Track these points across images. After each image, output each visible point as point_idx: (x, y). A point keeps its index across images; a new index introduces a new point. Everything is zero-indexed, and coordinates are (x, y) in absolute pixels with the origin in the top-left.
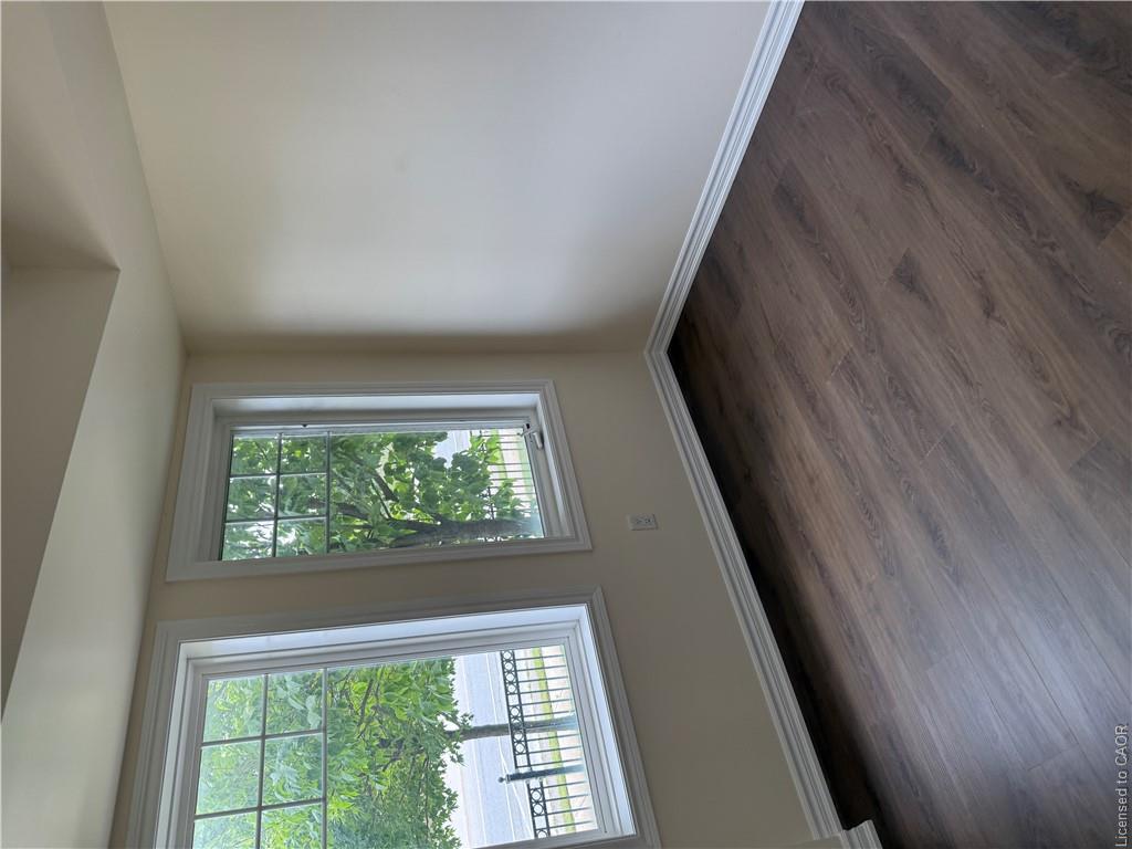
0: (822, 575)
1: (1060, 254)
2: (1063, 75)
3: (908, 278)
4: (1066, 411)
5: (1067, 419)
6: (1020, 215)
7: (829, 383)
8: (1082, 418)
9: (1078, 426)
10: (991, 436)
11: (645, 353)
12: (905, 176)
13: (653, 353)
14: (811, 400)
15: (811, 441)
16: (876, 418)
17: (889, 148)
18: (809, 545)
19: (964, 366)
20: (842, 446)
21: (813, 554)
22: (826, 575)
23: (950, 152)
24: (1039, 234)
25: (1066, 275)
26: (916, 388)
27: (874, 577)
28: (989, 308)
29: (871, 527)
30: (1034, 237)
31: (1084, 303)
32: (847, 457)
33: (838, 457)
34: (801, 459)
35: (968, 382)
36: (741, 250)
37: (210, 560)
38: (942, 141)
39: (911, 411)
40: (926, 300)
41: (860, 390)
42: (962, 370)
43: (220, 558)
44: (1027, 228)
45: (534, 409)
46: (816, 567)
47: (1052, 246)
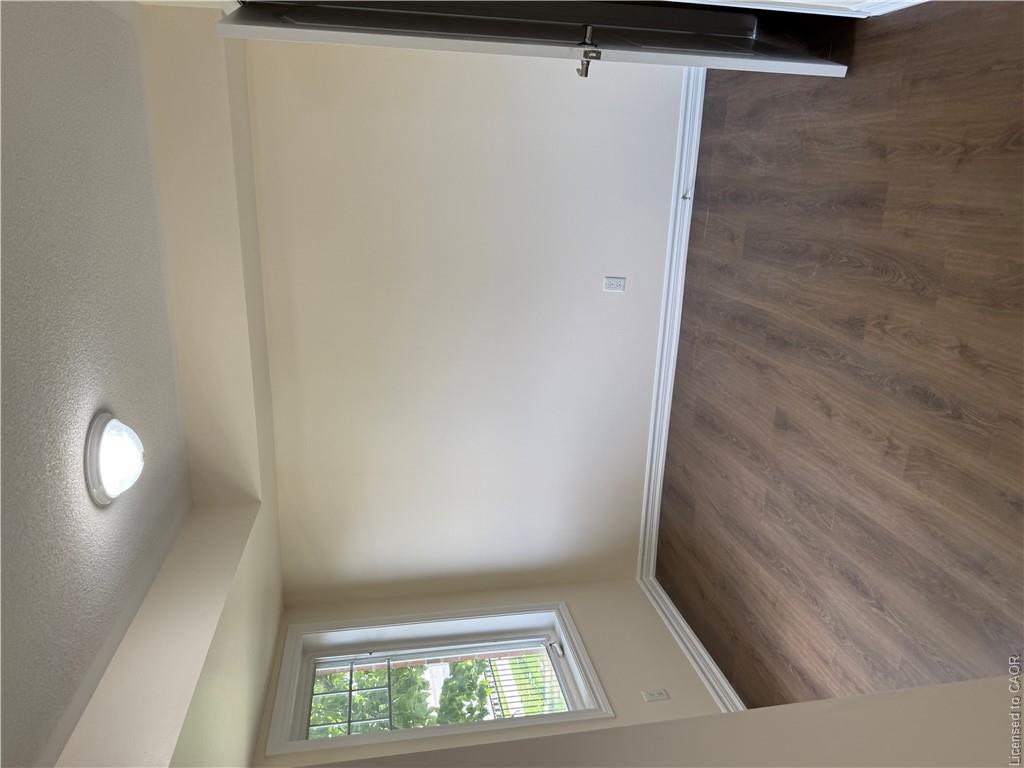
0: (804, 680)
1: (848, 359)
2: (814, 274)
3: (783, 423)
4: (886, 443)
5: (889, 447)
6: (823, 352)
7: (762, 523)
8: (896, 442)
9: (897, 447)
10: (860, 489)
11: (638, 579)
12: (761, 367)
13: (644, 579)
14: (757, 545)
15: (765, 573)
16: (796, 526)
17: (748, 358)
18: (788, 661)
19: (829, 455)
20: (784, 562)
21: (793, 667)
22: (806, 677)
23: (779, 341)
24: (835, 355)
25: (856, 367)
26: (811, 489)
27: (834, 650)
28: (828, 412)
29: (819, 610)
30: (833, 358)
31: (869, 377)
32: (790, 568)
33: (784, 572)
34: (763, 593)
35: (834, 463)
36: (684, 468)
37: (299, 739)
38: (773, 338)
39: (813, 506)
40: (797, 429)
41: (781, 513)
42: (828, 457)
43: (307, 738)
44: (827, 356)
45: (553, 628)
46: (798, 677)
47: (843, 357)
